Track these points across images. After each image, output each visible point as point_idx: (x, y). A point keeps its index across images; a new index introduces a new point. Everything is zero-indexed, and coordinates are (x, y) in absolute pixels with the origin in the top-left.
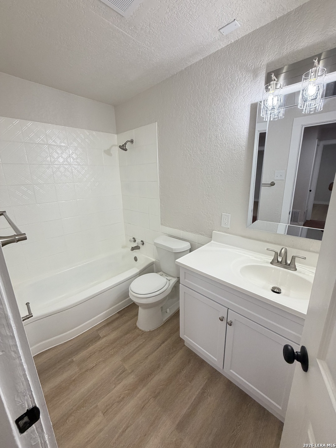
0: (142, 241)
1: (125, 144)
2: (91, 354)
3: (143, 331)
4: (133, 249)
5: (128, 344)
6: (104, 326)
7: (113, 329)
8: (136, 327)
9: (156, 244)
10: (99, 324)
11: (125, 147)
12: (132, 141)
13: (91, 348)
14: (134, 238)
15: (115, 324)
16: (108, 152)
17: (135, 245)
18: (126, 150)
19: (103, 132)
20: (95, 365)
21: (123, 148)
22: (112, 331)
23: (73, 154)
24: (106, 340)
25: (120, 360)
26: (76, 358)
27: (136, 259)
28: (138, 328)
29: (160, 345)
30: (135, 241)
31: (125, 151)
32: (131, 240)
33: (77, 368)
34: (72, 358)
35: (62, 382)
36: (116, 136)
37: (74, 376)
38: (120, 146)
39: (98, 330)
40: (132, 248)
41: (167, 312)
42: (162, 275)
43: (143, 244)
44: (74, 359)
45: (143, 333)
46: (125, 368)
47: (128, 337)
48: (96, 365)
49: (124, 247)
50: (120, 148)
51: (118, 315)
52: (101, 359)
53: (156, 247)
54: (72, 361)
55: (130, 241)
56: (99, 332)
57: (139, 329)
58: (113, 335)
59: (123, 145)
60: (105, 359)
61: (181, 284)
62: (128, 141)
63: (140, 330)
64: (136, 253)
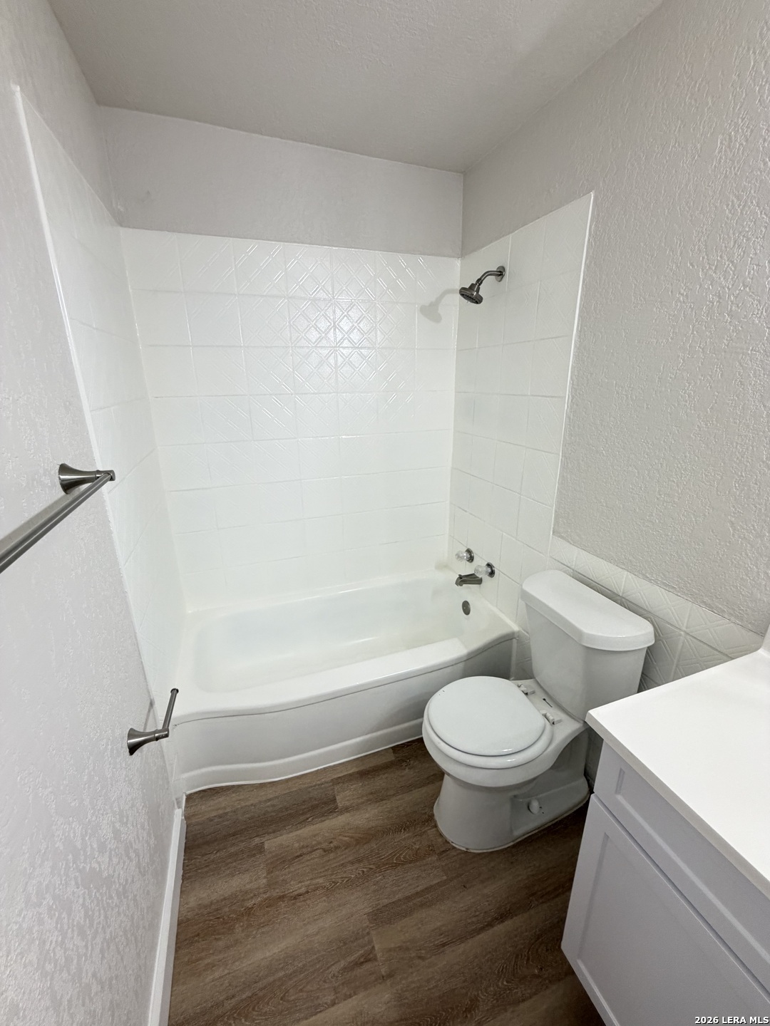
0: (489, 565)
1: (480, 281)
2: (305, 850)
3: (447, 842)
4: (463, 580)
5: (397, 865)
6: (350, 775)
7: (371, 797)
8: (430, 820)
9: (525, 596)
10: (343, 763)
11: (478, 291)
12: (500, 273)
13: (306, 831)
14: (469, 551)
15: (380, 782)
16: (431, 311)
17: (467, 569)
18: (478, 300)
19: (424, 254)
20: (303, 890)
21: (471, 294)
22: (368, 800)
23: (343, 318)
24: (348, 824)
25: (366, 911)
26: (272, 843)
27: (466, 608)
28: (436, 826)
29: (490, 925)
30: (471, 559)
31: (477, 303)
32: (461, 555)
33: (265, 877)
34: (263, 840)
35: (225, 899)
36: (458, 263)
37: (252, 898)
38: (463, 289)
39: (337, 781)
40: (461, 577)
41: (529, 809)
42: (534, 692)
43: (492, 574)
44: (266, 846)
45: (446, 848)
46: (373, 947)
47: (404, 843)
48: (307, 892)
49: (442, 566)
50: (462, 295)
51: (391, 757)
52: (321, 880)
53: (527, 604)
54: (260, 849)
55: (459, 557)
56: (336, 788)
57: (438, 831)
58: (367, 815)
59: (472, 286)
60: (331, 884)
61: (597, 796)
62: (488, 274)
63: (441, 835)
64: (468, 592)
